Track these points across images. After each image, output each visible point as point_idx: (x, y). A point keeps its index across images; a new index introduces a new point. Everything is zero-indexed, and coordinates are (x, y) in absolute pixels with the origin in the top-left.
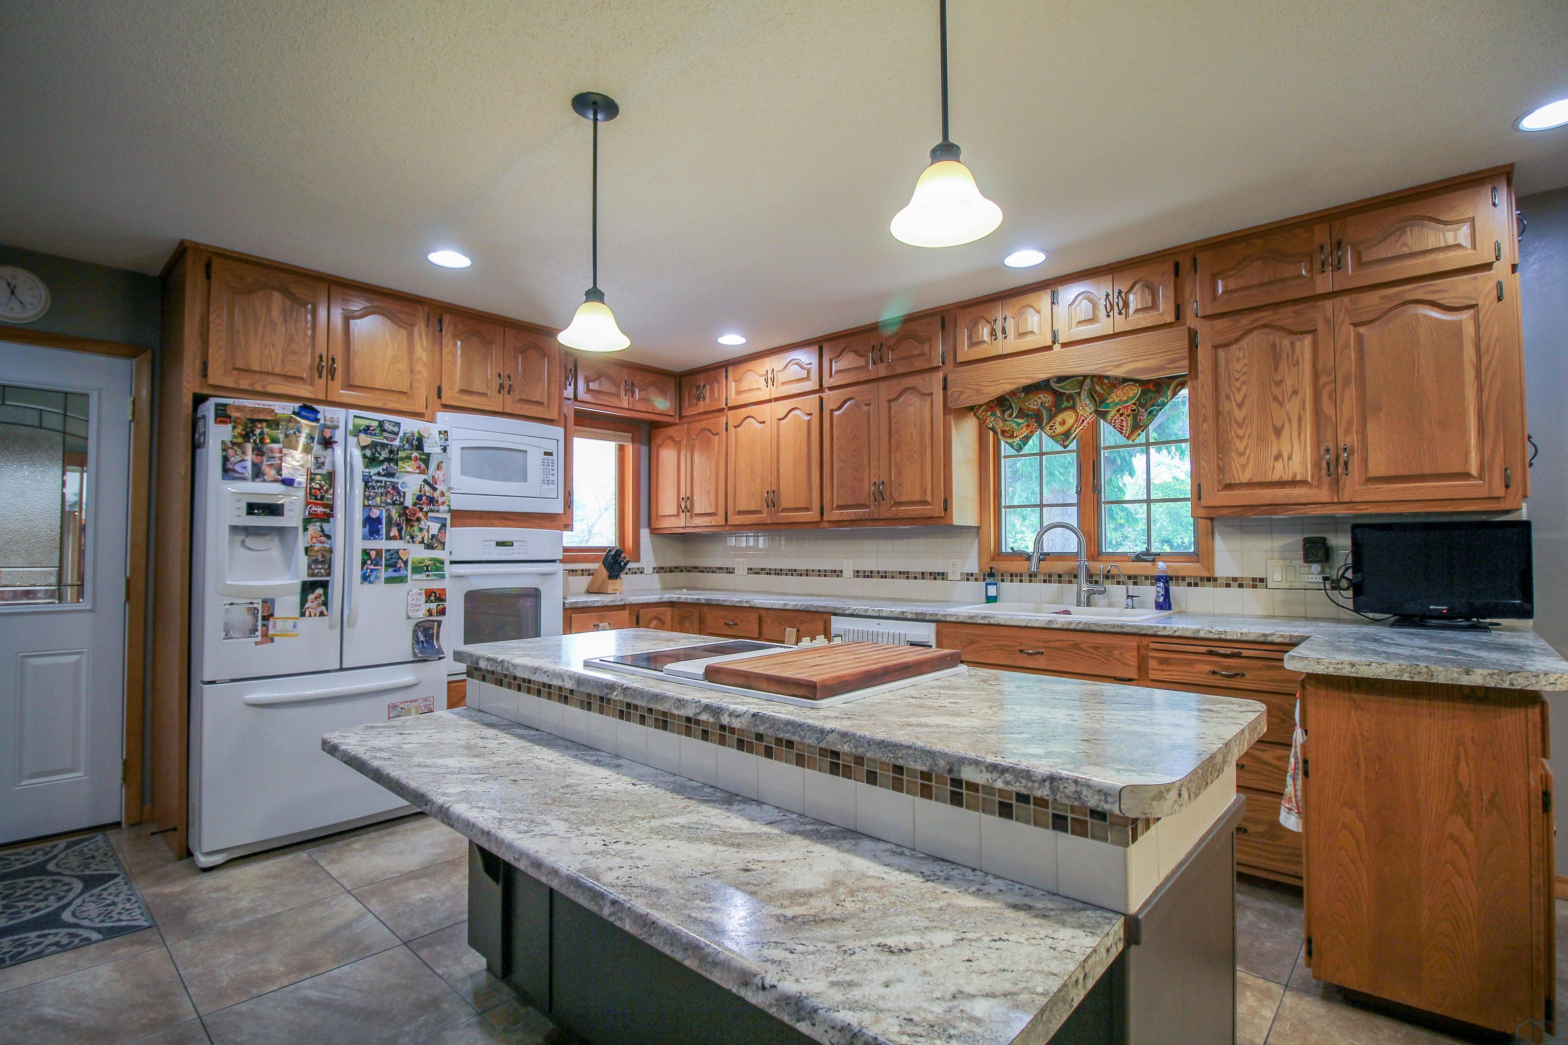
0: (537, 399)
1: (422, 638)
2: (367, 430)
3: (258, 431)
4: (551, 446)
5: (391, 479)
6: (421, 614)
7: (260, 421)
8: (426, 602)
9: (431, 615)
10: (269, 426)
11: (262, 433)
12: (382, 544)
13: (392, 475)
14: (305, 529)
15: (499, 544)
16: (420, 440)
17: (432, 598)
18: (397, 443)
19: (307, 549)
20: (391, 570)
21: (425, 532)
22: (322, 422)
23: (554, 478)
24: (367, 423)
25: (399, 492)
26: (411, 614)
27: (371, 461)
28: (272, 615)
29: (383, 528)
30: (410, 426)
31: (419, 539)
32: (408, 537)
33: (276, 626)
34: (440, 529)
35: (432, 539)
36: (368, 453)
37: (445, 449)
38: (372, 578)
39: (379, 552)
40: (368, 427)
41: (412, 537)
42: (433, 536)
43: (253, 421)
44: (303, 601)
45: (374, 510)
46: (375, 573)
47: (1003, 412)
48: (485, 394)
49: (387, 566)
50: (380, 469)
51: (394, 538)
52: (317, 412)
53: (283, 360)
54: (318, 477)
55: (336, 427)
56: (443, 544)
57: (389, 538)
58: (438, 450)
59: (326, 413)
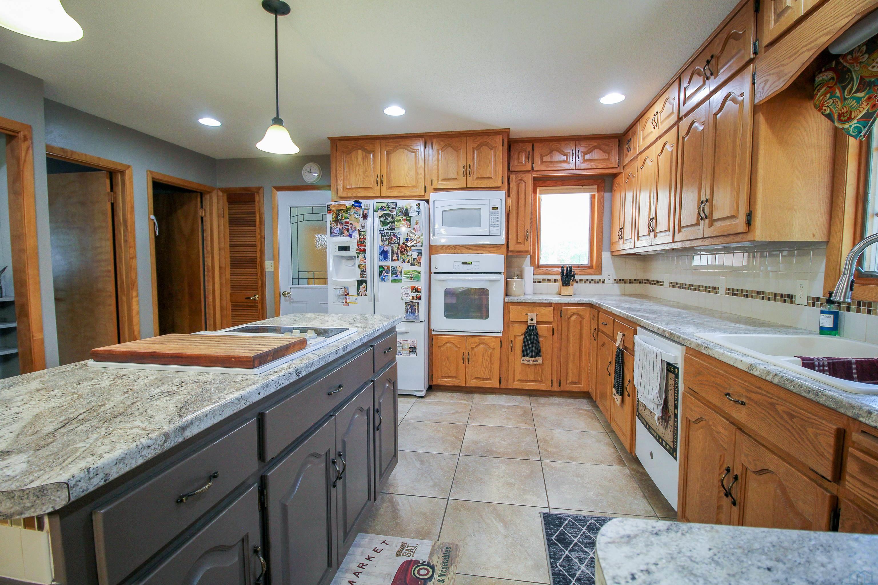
0: (488, 176)
1: (409, 310)
2: (382, 208)
3: (341, 215)
4: (497, 204)
5: (393, 231)
6: (409, 298)
7: (341, 210)
8: (411, 292)
9: (413, 299)
10: (344, 212)
11: (342, 215)
12: (389, 263)
13: (394, 229)
14: (358, 257)
15: (463, 263)
16: (407, 210)
17: (414, 291)
18: (395, 213)
19: (359, 265)
20: (394, 276)
21: (410, 257)
22: (363, 207)
23: (499, 223)
24: (381, 205)
25: (397, 238)
26: (403, 298)
27: (384, 223)
28: (348, 294)
29: (389, 255)
30: (402, 203)
31: (407, 261)
32: (402, 260)
33: (350, 299)
34: (418, 255)
35: (414, 261)
36: (382, 219)
37: (418, 214)
38: (385, 280)
39: (388, 267)
40: (382, 207)
41: (404, 260)
42: (414, 259)
43: (338, 210)
44: (358, 289)
45: (386, 247)
46: (387, 277)
47: (844, 88)
48: (456, 179)
49: (392, 274)
50: (388, 227)
51: (395, 260)
52: (361, 203)
53: (363, 181)
54: (363, 233)
55: (369, 209)
56: (420, 263)
57: (392, 260)
58: (416, 214)
59: (364, 203)
